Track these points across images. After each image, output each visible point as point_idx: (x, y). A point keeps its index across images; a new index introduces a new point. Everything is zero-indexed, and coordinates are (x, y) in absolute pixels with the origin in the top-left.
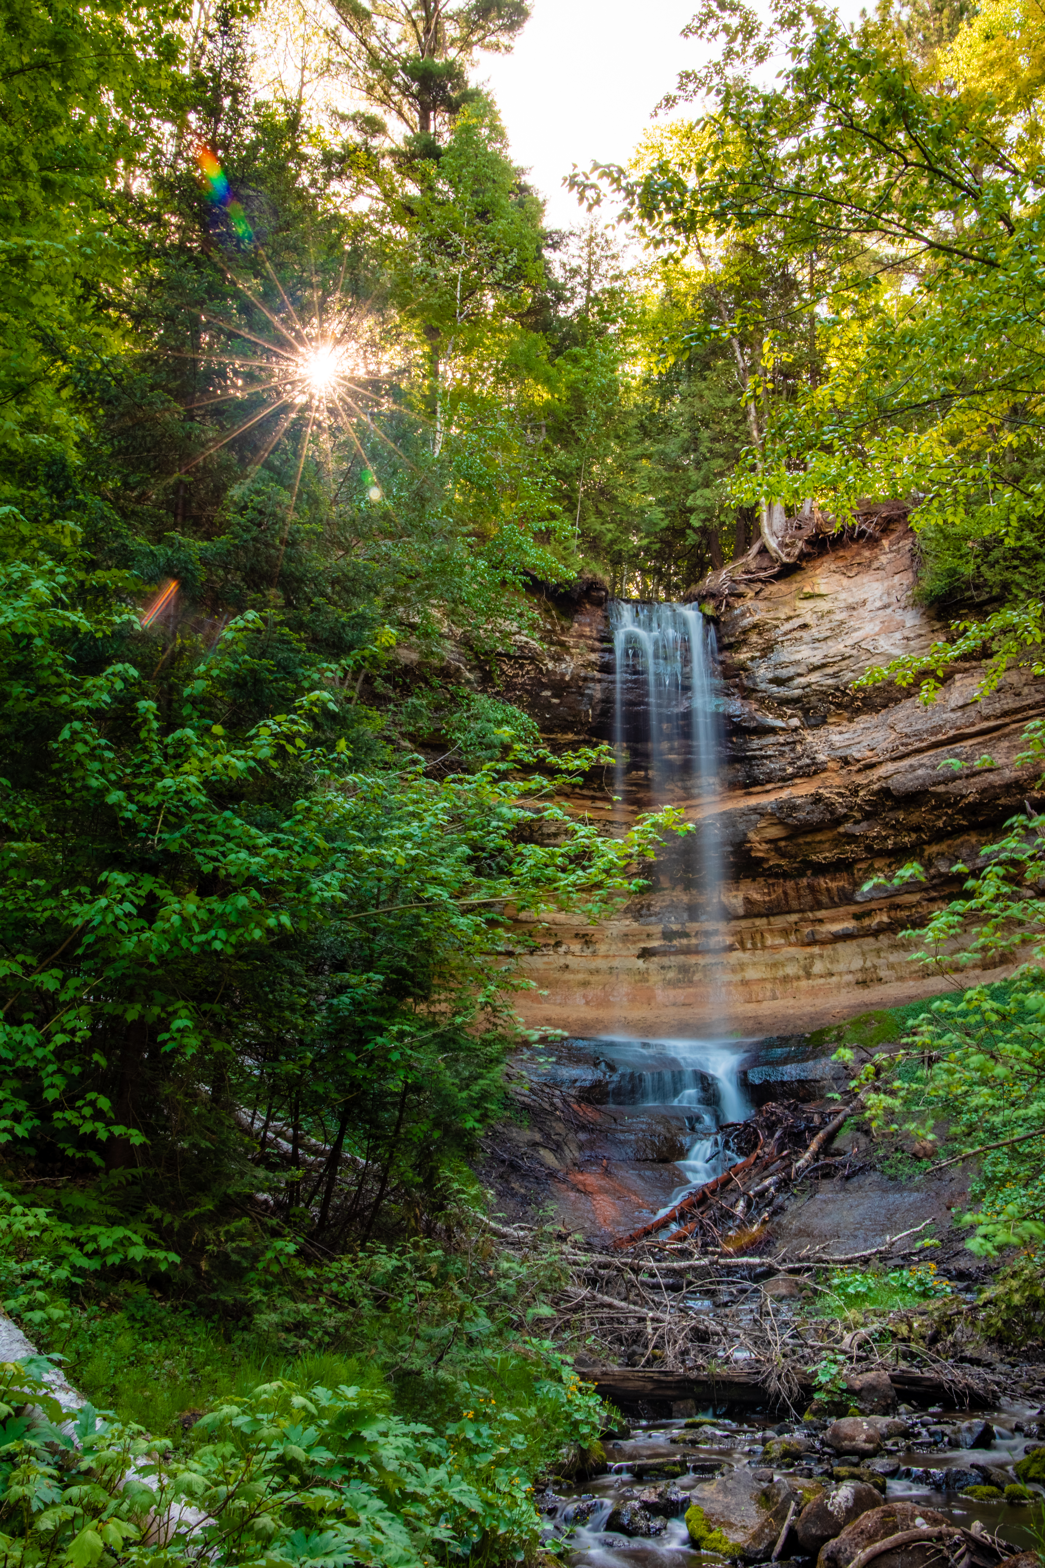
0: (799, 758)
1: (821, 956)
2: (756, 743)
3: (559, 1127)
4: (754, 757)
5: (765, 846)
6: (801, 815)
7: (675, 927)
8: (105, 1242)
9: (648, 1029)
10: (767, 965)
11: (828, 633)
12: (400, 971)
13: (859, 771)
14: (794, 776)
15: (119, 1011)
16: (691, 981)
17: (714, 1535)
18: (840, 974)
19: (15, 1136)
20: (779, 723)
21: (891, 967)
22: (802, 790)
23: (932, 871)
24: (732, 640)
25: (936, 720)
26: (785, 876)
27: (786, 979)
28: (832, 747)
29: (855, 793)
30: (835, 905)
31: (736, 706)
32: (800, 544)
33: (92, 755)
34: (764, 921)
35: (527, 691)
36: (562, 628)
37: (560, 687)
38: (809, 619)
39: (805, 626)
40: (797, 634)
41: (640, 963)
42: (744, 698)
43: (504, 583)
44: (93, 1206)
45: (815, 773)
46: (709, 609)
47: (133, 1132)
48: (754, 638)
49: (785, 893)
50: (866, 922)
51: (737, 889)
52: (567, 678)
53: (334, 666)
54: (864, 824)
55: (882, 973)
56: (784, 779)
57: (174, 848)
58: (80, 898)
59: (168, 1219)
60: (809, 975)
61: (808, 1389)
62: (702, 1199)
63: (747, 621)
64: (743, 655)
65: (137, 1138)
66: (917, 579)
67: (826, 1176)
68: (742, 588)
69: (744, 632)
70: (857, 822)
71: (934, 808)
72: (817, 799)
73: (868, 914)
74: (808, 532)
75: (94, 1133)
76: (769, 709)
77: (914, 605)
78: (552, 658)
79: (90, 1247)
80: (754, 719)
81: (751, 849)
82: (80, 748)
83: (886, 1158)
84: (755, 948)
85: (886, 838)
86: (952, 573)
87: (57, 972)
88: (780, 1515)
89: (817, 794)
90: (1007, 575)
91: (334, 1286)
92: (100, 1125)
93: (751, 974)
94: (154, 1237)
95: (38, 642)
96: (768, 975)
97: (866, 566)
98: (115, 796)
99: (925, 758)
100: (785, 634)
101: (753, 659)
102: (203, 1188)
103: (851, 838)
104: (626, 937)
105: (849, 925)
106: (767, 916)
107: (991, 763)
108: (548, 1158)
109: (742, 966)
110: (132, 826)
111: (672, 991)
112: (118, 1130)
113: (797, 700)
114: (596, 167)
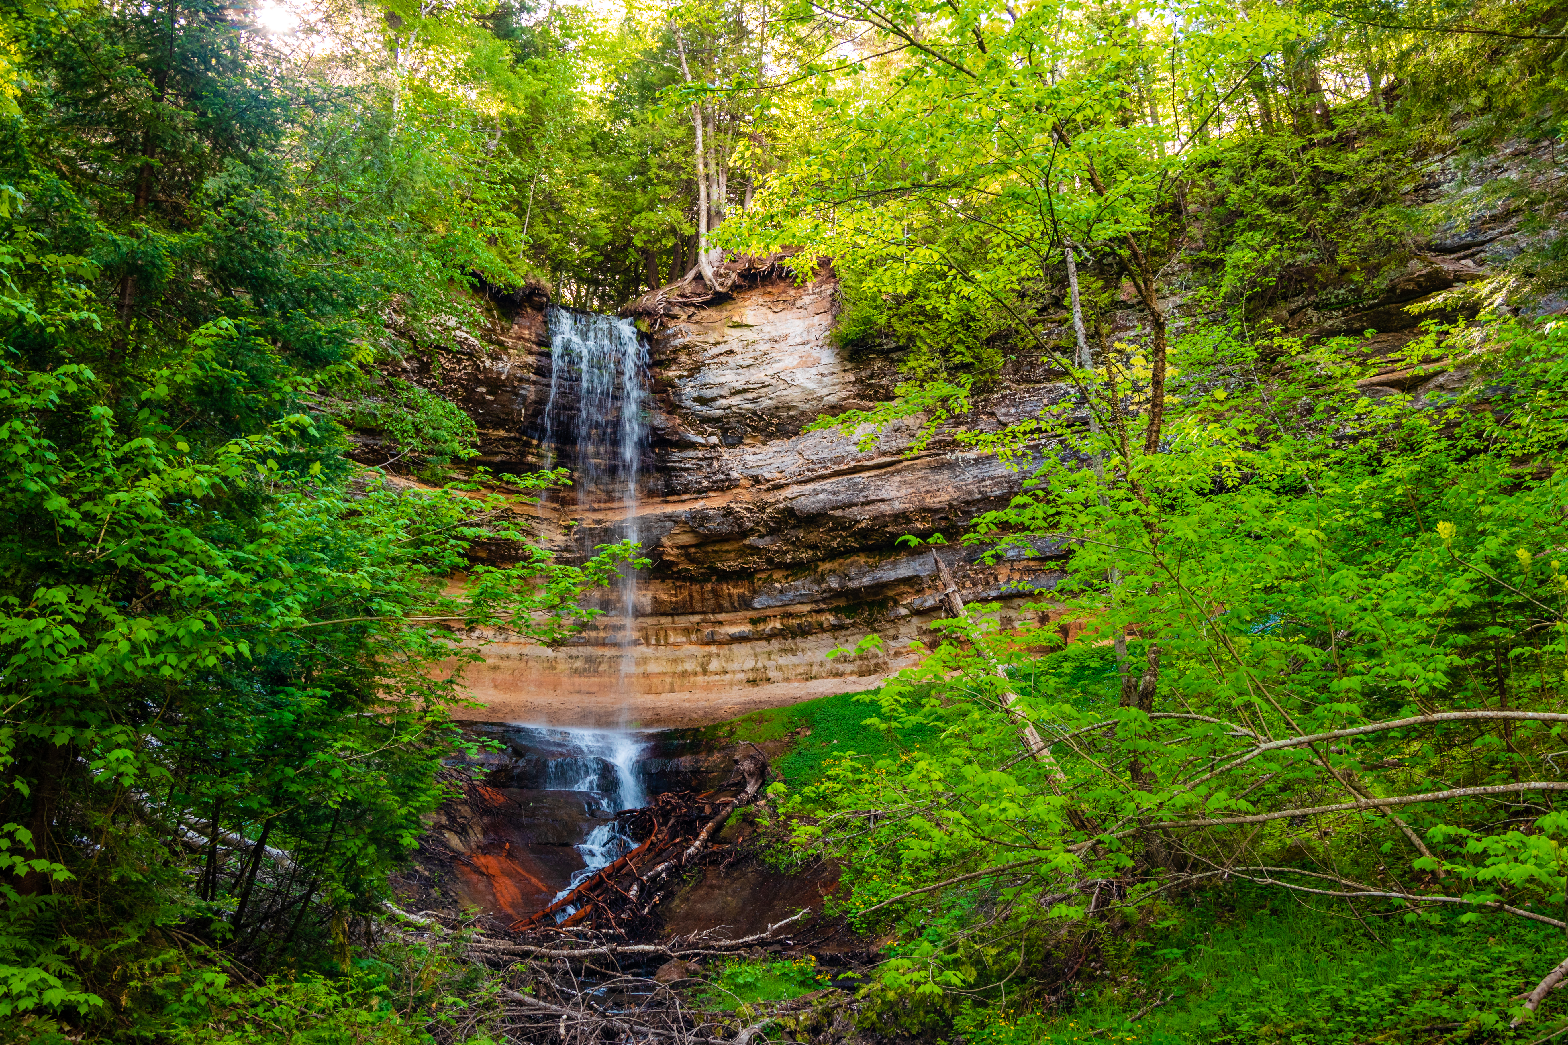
0: (715, 473)
1: (718, 655)
2: (677, 455)
3: (465, 810)
4: (674, 469)
5: (676, 551)
6: (712, 525)
7: (585, 620)
8: (18, 986)
9: (554, 716)
10: (668, 660)
11: (751, 362)
13: (768, 490)
14: (708, 489)
15: (46, 734)
16: (596, 671)
18: (734, 672)
20: (699, 439)
21: (779, 668)
22: (715, 503)
23: (824, 586)
24: (663, 357)
25: (840, 452)
26: (692, 579)
27: (684, 674)
28: (745, 466)
29: (762, 509)
30: (735, 610)
31: (660, 419)
32: (733, 276)
33: (32, 456)
34: (669, 619)
35: (462, 386)
36: (502, 328)
37: (495, 384)
38: (735, 346)
39: (731, 352)
40: (723, 359)
41: (549, 652)
42: (669, 413)
43: (451, 279)
45: (728, 488)
46: (644, 326)
47: (57, 866)
48: (683, 358)
49: (691, 595)
50: (761, 627)
51: (647, 589)
52: (503, 377)
54: (768, 539)
55: (771, 674)
56: (699, 492)
59: (86, 951)
60: (705, 672)
62: (598, 882)
63: (678, 342)
64: (672, 373)
65: (61, 873)
66: (835, 322)
67: (714, 863)
68: (676, 310)
69: (675, 351)
70: (761, 536)
71: (831, 530)
72: (728, 512)
73: (764, 620)
74: (741, 266)
75: (11, 868)
76: (691, 425)
77: (830, 344)
78: (490, 356)
80: (676, 433)
81: (663, 553)
82: (20, 449)
83: (768, 846)
84: (658, 643)
85: (786, 552)
86: (867, 321)
89: (728, 507)
90: (914, 328)
92: (18, 859)
93: (653, 668)
94: (68, 970)
96: (668, 669)
97: (791, 304)
98: (57, 503)
99: (827, 484)
100: (713, 357)
101: (680, 377)
102: (125, 915)
103: (755, 550)
104: (538, 627)
105: (746, 628)
106: (672, 615)
107: (884, 495)
108: (455, 841)
109: (644, 660)
110: (72, 535)
111: (577, 680)
112: (41, 865)
113: (717, 420)
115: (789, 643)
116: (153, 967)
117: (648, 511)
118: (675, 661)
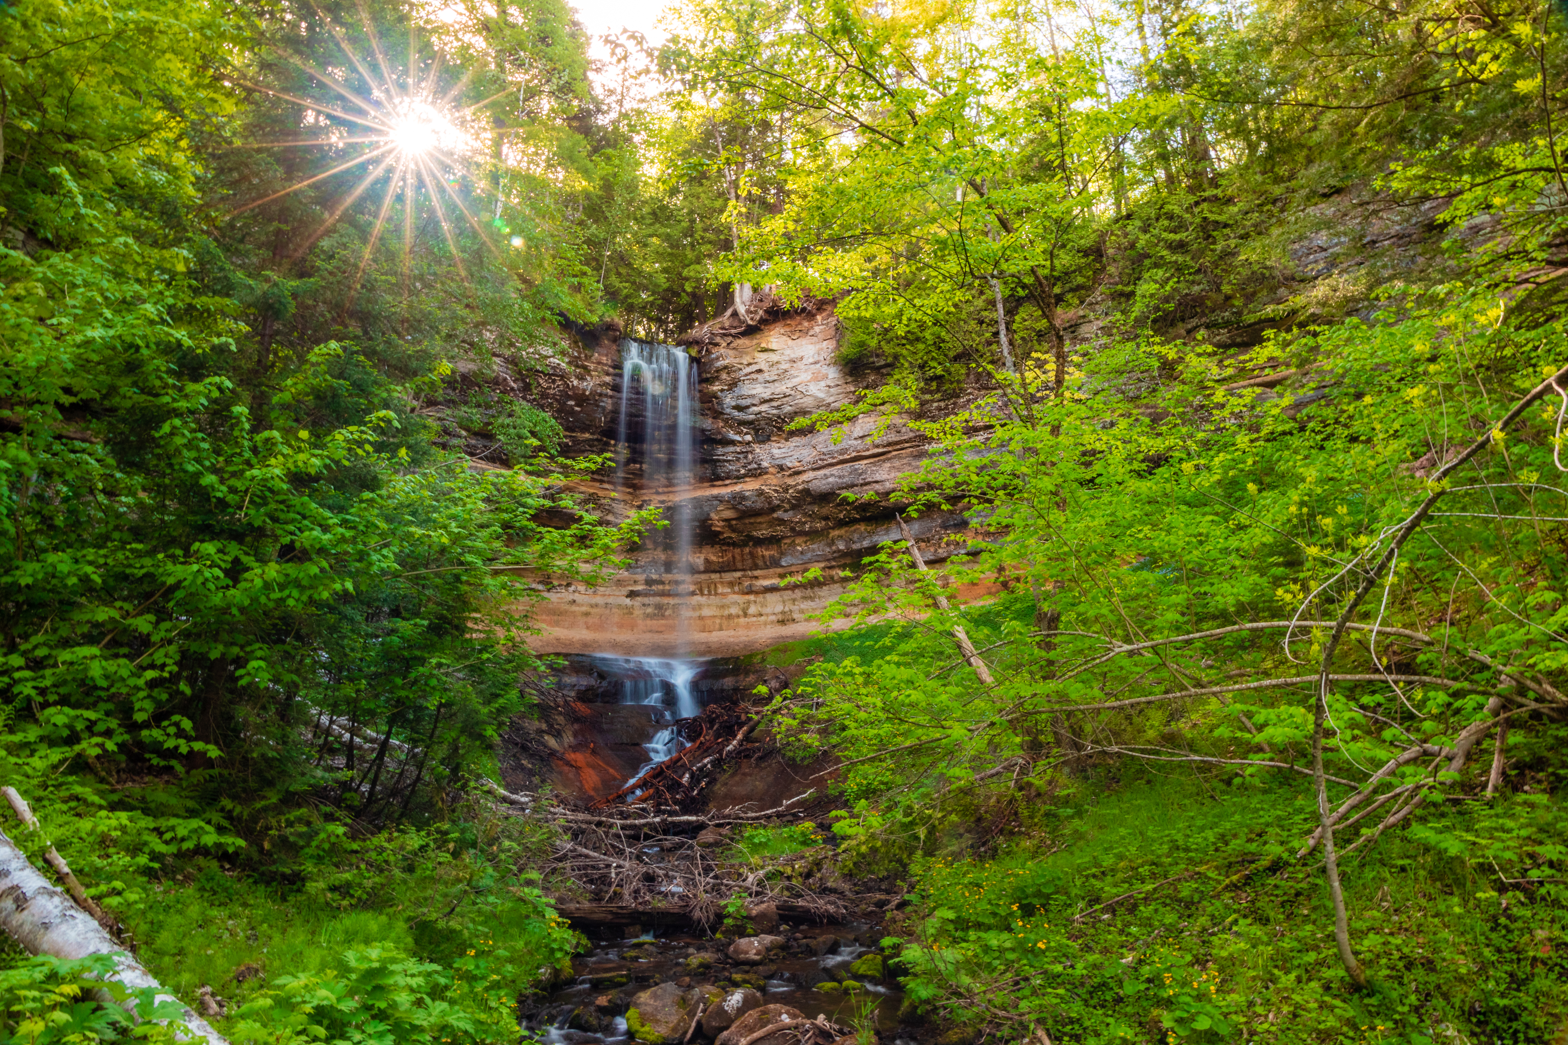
0: (749, 464)
1: (755, 602)
2: (720, 450)
3: (561, 719)
4: (718, 461)
5: (721, 523)
6: (748, 503)
8: (181, 832)
9: (630, 649)
10: (717, 606)
11: (775, 378)
12: (442, 617)
13: (790, 475)
14: (745, 476)
15: (204, 650)
16: (663, 616)
17: (646, 1029)
18: (767, 615)
19: (105, 750)
20: (737, 438)
21: (802, 612)
22: (750, 486)
23: (834, 548)
24: (708, 376)
25: (844, 445)
26: (734, 545)
27: (730, 617)
28: (773, 457)
29: (786, 490)
30: (767, 567)
31: (708, 423)
32: (760, 312)
33: (190, 445)
34: (718, 575)
35: (556, 400)
36: (586, 356)
37: (581, 398)
38: (763, 366)
39: (760, 371)
40: (754, 376)
41: (628, 601)
42: (714, 418)
43: (543, 319)
44: (173, 801)
45: (760, 475)
46: (694, 352)
47: (211, 747)
48: (724, 376)
49: (734, 557)
50: (787, 580)
51: (700, 553)
52: (587, 393)
53: (400, 388)
54: (790, 513)
55: (796, 616)
56: (738, 478)
57: (257, 523)
58: (174, 560)
59: (238, 809)
60: (746, 615)
61: (720, 916)
62: (659, 772)
63: (720, 363)
64: (716, 388)
65: (213, 752)
66: (839, 346)
67: (747, 757)
68: (718, 339)
69: (718, 371)
70: (786, 511)
71: (838, 505)
72: (760, 493)
73: (789, 575)
74: (767, 304)
75: (176, 748)
76: (731, 427)
77: (835, 363)
78: (577, 377)
79: (168, 836)
80: (720, 433)
81: (711, 525)
82: (179, 441)
84: (710, 594)
85: (804, 523)
86: (862, 344)
87: (152, 618)
88: (692, 1014)
89: (760, 490)
90: (898, 350)
91: (373, 855)
92: (182, 741)
93: (706, 612)
94: (225, 823)
95: (145, 352)
96: (717, 613)
97: (805, 333)
98: (210, 479)
99: (834, 470)
100: (746, 375)
101: (722, 391)
102: (271, 784)
103: (781, 522)
104: (619, 583)
105: (776, 581)
106: (720, 572)
107: (878, 477)
108: (552, 742)
109: (700, 606)
110: (222, 503)
111: (649, 622)
112: (197, 746)
113: (751, 423)
114: (625, 31)
115: (809, 592)
116: (287, 821)
117: (699, 493)
118: (723, 607)
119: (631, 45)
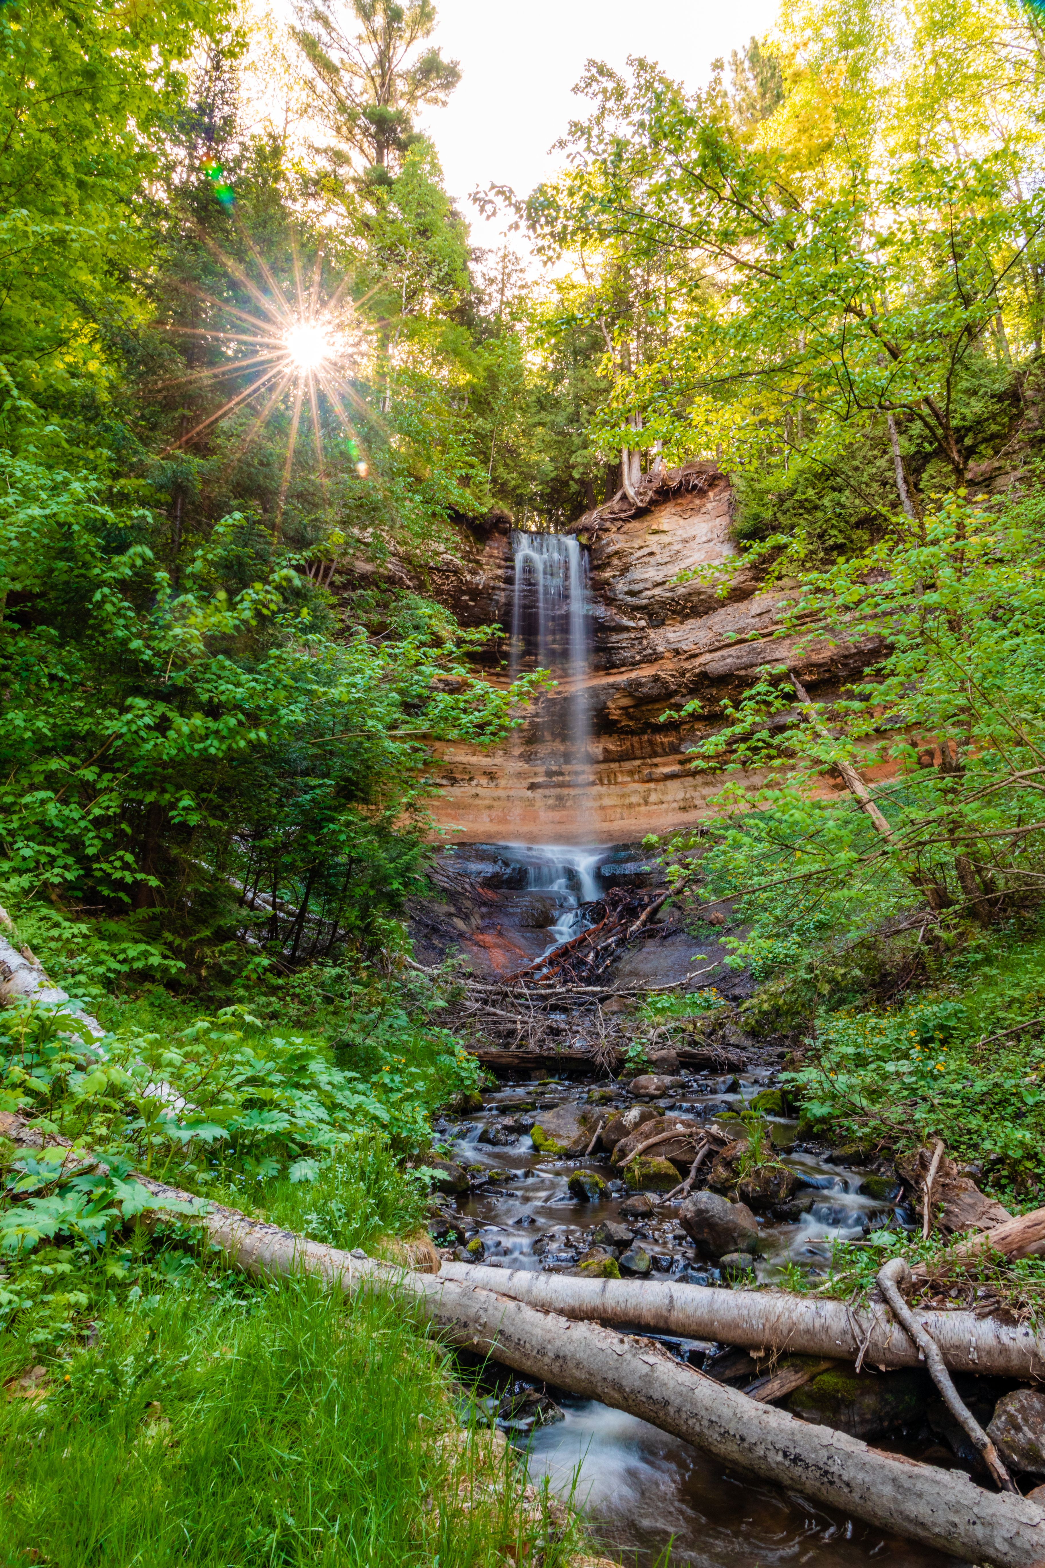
0: (644, 649)
1: (656, 790)
2: (615, 637)
3: (468, 903)
4: (613, 648)
5: (619, 712)
6: (645, 690)
7: (554, 768)
8: (131, 953)
9: (532, 838)
10: (618, 796)
11: (668, 559)
12: (348, 780)
13: (687, 659)
14: (640, 662)
15: (140, 797)
16: (564, 806)
17: (549, 1142)
18: (669, 802)
19: (65, 879)
20: (631, 624)
21: (704, 798)
22: (645, 672)
24: (600, 562)
25: (742, 624)
26: (633, 733)
27: (631, 806)
28: (668, 642)
29: (683, 675)
30: (666, 754)
31: (601, 611)
32: (650, 493)
33: (118, 614)
34: (617, 764)
35: (451, 596)
36: (478, 550)
37: (475, 593)
38: (655, 548)
39: (651, 554)
40: (646, 559)
41: (529, 793)
42: (607, 605)
43: (434, 514)
44: (124, 931)
45: (656, 660)
46: (584, 540)
47: (151, 878)
48: (615, 561)
49: (632, 745)
50: (688, 766)
51: (599, 742)
52: (481, 587)
53: (297, 557)
54: (688, 697)
55: (698, 802)
56: (633, 664)
57: (180, 683)
58: (111, 717)
59: (178, 941)
60: (646, 803)
61: (622, 1061)
62: (565, 952)
63: (611, 549)
64: (607, 574)
65: (154, 882)
66: (733, 521)
67: (651, 936)
68: (608, 525)
69: (609, 557)
70: (684, 696)
71: (737, 686)
72: (656, 679)
73: (689, 761)
74: (657, 484)
75: (122, 878)
76: (624, 613)
77: (729, 540)
78: (470, 572)
79: (121, 957)
80: (613, 620)
81: (609, 714)
82: (109, 608)
83: (692, 924)
84: (610, 783)
85: (703, 707)
86: (756, 517)
87: (95, 769)
88: (592, 1130)
89: (656, 675)
90: (795, 520)
91: (297, 990)
92: (127, 873)
93: (607, 802)
94: (168, 953)
95: (76, 527)
96: (618, 802)
97: (696, 511)
98: (136, 644)
99: (732, 651)
100: (638, 559)
101: (614, 577)
102: (204, 922)
103: (679, 707)
104: (520, 775)
105: (676, 768)
106: (619, 761)
107: (777, 655)
108: (460, 924)
109: (600, 796)
110: (149, 667)
111: (551, 813)
112: (140, 876)
113: (644, 607)
114: (493, 187)
115: (710, 778)
116: (220, 951)
117: (595, 682)
119: (499, 200)
